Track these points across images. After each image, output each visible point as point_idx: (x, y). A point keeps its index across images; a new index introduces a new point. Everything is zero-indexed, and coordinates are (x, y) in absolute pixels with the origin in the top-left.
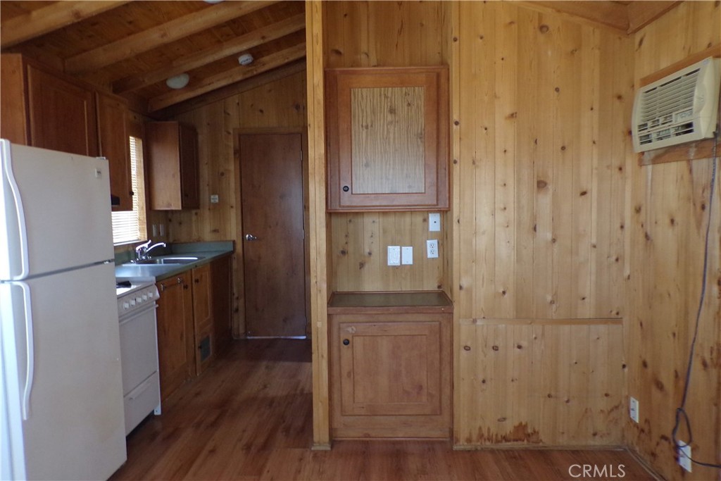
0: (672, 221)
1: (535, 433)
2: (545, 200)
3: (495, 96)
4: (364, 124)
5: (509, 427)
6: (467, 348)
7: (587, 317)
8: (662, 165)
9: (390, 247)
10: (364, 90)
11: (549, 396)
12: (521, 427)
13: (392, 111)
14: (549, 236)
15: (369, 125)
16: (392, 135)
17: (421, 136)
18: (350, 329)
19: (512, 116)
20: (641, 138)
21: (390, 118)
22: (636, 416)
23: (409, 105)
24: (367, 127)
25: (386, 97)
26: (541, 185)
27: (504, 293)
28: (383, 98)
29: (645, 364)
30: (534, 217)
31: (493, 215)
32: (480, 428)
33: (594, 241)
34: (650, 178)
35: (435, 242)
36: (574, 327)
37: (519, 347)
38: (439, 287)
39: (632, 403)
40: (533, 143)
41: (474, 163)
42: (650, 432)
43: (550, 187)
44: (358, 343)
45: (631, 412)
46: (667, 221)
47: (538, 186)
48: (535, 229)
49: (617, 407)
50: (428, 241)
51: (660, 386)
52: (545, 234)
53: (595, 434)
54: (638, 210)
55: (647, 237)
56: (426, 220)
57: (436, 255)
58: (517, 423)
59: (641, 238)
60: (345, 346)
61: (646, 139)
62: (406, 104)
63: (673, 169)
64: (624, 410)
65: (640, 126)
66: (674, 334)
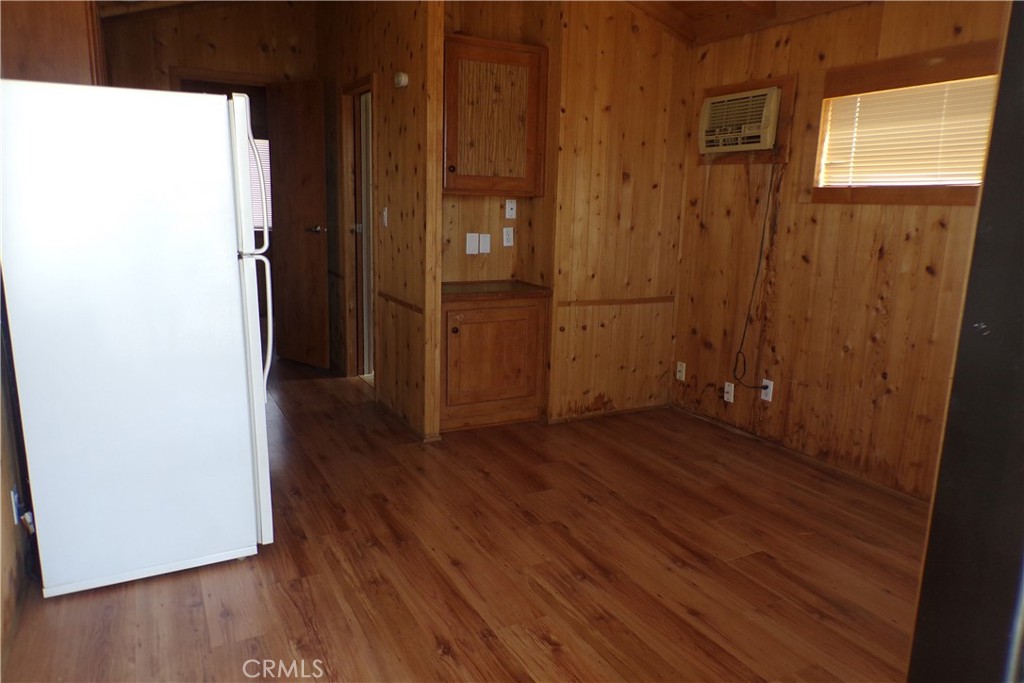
0: (728, 213)
1: (610, 401)
2: (628, 191)
3: (595, 88)
4: (470, 100)
5: (591, 397)
6: (562, 329)
7: (652, 296)
8: (721, 166)
9: (468, 235)
10: (472, 62)
11: (622, 367)
12: (600, 397)
13: (497, 89)
14: (629, 226)
15: (475, 101)
16: (496, 114)
17: (522, 119)
18: (458, 317)
19: (607, 109)
20: (707, 142)
21: (494, 96)
22: (682, 376)
23: (513, 84)
24: (473, 104)
25: (492, 73)
26: (626, 176)
27: (593, 276)
28: (489, 74)
29: (694, 332)
30: (619, 206)
31: (588, 202)
32: (569, 403)
33: (659, 229)
34: (707, 177)
35: (511, 230)
36: (642, 305)
37: (603, 325)
38: (513, 276)
39: (679, 366)
40: (621, 137)
41: (575, 151)
42: (696, 385)
43: (632, 179)
44: (465, 330)
45: (678, 373)
46: (724, 212)
47: (623, 179)
48: (619, 217)
49: (666, 372)
50: (505, 229)
51: (708, 345)
52: (626, 223)
53: (651, 397)
54: (693, 203)
55: (702, 225)
56: (503, 207)
57: (511, 244)
58: (597, 395)
59: (696, 227)
60: (453, 335)
61: (711, 144)
62: (510, 83)
63: (731, 170)
64: (671, 375)
65: (707, 132)
66: (725, 302)
